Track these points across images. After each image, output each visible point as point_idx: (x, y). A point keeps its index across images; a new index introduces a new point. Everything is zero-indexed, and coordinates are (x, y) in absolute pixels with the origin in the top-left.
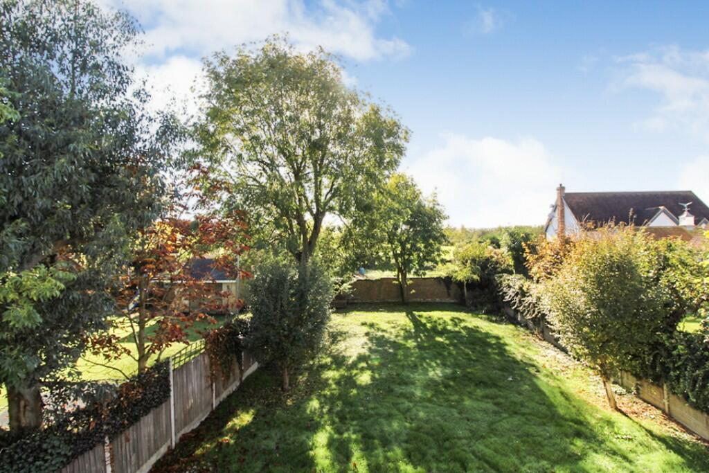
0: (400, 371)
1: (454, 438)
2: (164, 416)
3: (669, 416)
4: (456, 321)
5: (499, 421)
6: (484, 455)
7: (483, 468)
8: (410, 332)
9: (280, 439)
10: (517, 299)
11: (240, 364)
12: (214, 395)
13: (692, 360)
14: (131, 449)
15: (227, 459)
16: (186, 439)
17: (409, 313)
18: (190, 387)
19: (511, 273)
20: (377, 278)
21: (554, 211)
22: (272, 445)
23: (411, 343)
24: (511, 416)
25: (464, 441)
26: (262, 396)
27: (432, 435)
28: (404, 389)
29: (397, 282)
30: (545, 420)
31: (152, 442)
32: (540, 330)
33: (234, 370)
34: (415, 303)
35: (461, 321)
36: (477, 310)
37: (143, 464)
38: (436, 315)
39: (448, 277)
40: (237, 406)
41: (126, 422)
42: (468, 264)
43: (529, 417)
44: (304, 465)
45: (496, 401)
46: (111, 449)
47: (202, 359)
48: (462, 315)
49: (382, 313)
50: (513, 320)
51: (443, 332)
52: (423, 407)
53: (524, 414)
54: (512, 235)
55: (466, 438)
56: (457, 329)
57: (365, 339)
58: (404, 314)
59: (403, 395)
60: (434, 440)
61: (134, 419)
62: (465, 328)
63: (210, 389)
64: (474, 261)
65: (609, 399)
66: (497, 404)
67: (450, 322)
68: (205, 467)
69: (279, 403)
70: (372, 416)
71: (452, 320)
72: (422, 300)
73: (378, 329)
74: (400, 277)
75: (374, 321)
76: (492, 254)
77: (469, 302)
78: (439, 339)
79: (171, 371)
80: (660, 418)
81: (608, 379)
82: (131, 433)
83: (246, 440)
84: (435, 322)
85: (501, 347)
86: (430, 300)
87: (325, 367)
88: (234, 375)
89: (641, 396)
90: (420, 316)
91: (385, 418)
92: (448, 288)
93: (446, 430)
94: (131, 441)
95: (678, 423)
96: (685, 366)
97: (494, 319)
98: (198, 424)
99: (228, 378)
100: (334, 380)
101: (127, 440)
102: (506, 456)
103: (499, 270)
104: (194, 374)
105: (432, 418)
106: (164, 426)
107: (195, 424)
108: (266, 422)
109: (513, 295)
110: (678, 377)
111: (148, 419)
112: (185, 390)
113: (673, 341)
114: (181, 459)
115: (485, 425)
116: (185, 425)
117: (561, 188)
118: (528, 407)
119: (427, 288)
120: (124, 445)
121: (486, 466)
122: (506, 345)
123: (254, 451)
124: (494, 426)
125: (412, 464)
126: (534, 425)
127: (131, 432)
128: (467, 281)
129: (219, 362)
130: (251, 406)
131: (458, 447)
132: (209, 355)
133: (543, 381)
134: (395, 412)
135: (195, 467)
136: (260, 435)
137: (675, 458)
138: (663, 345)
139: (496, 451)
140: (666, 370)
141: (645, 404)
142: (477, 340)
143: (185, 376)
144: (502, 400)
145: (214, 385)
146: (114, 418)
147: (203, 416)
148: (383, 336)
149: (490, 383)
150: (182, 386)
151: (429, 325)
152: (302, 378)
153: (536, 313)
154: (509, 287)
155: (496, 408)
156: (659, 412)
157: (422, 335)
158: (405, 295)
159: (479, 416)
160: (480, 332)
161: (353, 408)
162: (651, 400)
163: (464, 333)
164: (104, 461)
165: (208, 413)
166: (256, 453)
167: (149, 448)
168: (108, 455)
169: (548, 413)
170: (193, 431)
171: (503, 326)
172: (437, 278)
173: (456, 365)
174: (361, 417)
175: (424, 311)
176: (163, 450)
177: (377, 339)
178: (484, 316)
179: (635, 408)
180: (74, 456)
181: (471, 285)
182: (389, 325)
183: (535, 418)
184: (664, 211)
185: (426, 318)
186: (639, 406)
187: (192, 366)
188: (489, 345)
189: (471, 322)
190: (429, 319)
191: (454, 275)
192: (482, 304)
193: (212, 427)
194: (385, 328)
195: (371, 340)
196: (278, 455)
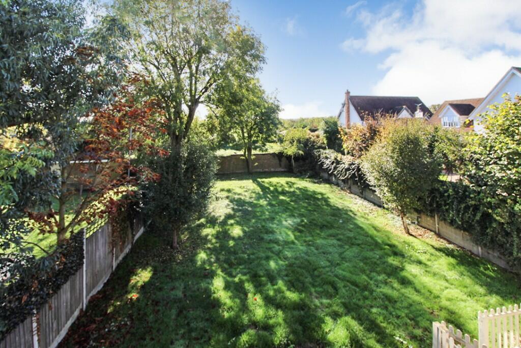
0: (263, 224)
1: (320, 268)
2: (78, 282)
3: (439, 235)
4: (290, 185)
5: (345, 251)
6: (344, 276)
7: (348, 286)
8: (259, 194)
9: (185, 288)
10: (333, 167)
11: (132, 229)
12: (114, 258)
13: (457, 198)
14: (53, 317)
15: (141, 312)
16: (94, 300)
17: (254, 181)
18: (98, 254)
19: (325, 148)
20: (228, 155)
21: (343, 107)
22: (180, 294)
23: (263, 202)
24: (350, 247)
25: (327, 269)
26: (155, 255)
27: (304, 268)
28: (271, 237)
29: (244, 158)
30: (373, 247)
31: (69, 307)
32: (348, 186)
33: (128, 236)
34: (256, 172)
35: (293, 184)
36: (302, 175)
37: (61, 330)
38: (274, 180)
39: (280, 153)
40: (135, 266)
41: (51, 292)
42: (295, 143)
43: (363, 246)
44: (214, 307)
45: (337, 238)
46: (38, 319)
47: (106, 228)
48: (293, 180)
49: (234, 181)
50: (328, 181)
51: (284, 193)
52: (290, 248)
53: (358, 245)
54: (326, 123)
55: (328, 267)
56: (292, 190)
57: (227, 202)
58: (251, 181)
59: (271, 241)
60: (307, 271)
61: (57, 288)
62: (298, 188)
63: (111, 254)
64: (299, 141)
65: (405, 228)
66: (339, 240)
67: (286, 185)
68: (123, 323)
69: (172, 259)
70: (254, 260)
71: (287, 183)
72: (261, 170)
73: (235, 193)
74: (247, 153)
75: (230, 188)
76: (311, 136)
77: (295, 170)
78: (282, 197)
79: (85, 241)
80: (435, 237)
81: (405, 215)
82: (53, 302)
83: (155, 294)
84: (275, 186)
85: (326, 200)
86: (267, 170)
87: (202, 226)
88: (128, 239)
89: (420, 224)
90: (263, 182)
91: (265, 260)
92: (280, 161)
93: (313, 263)
94: (53, 310)
95: (445, 239)
96: (452, 202)
97: (316, 181)
98: (102, 286)
99: (124, 242)
100: (212, 235)
101: (50, 308)
102: (359, 275)
103: (316, 147)
104: (101, 241)
105: (299, 255)
106: (78, 291)
107: (100, 287)
108: (167, 276)
109: (330, 163)
110: (447, 210)
111: (67, 287)
112: (94, 257)
113: (445, 187)
114: (97, 319)
115: (337, 256)
116: (94, 287)
117: (348, 93)
118: (360, 240)
119: (266, 161)
120: (47, 313)
121: (348, 284)
122: (328, 198)
123: (165, 302)
124: (343, 256)
125: (298, 291)
126: (367, 251)
127: (53, 300)
128: (295, 155)
129: (119, 230)
130: (147, 264)
131: (324, 274)
132: (112, 224)
133: (360, 221)
134: (270, 254)
135: (113, 324)
136: (166, 287)
137: (452, 260)
138: (438, 190)
139: (351, 272)
140: (439, 206)
141: (424, 229)
142: (309, 197)
143: (94, 244)
144: (342, 237)
145: (114, 249)
146: (41, 289)
147: (106, 277)
148: (240, 199)
149: (329, 225)
150: (92, 253)
151: (272, 188)
152: (184, 237)
153: (347, 175)
154: (327, 158)
155: (339, 243)
156: (433, 233)
157: (269, 195)
158: (250, 167)
159: (331, 250)
160: (310, 191)
161: (237, 256)
162: (427, 226)
163: (298, 192)
164: (32, 331)
165: (109, 275)
166: (167, 303)
167: (66, 313)
168: (35, 325)
169: (373, 241)
170: (99, 292)
171: (322, 185)
172: (273, 154)
173: (301, 215)
174: (245, 262)
175: (266, 178)
176: (77, 313)
177: (237, 201)
178: (308, 179)
179: (419, 232)
180: (8, 331)
181: (297, 158)
182: (243, 190)
183: (366, 246)
184: (405, 109)
185: (267, 183)
186: (421, 231)
187: (99, 235)
188: (318, 199)
189: (300, 184)
190: (270, 183)
191: (285, 151)
192: (306, 171)
193: (117, 287)
194: (239, 192)
195: (231, 201)
196: (188, 302)
